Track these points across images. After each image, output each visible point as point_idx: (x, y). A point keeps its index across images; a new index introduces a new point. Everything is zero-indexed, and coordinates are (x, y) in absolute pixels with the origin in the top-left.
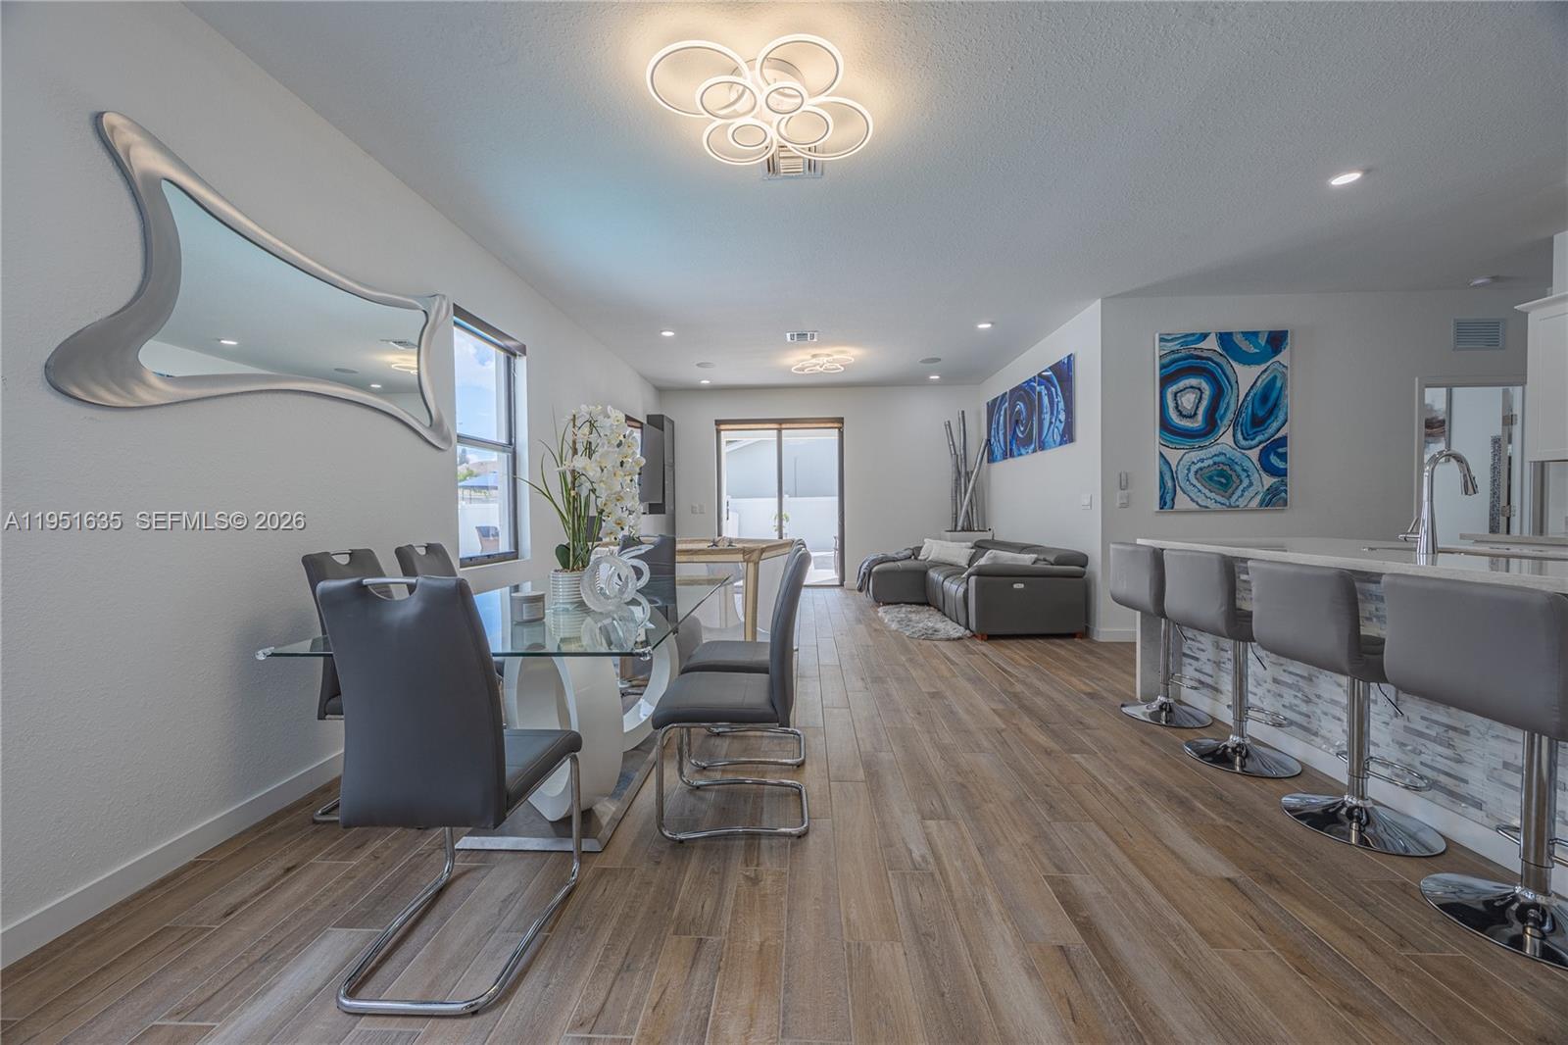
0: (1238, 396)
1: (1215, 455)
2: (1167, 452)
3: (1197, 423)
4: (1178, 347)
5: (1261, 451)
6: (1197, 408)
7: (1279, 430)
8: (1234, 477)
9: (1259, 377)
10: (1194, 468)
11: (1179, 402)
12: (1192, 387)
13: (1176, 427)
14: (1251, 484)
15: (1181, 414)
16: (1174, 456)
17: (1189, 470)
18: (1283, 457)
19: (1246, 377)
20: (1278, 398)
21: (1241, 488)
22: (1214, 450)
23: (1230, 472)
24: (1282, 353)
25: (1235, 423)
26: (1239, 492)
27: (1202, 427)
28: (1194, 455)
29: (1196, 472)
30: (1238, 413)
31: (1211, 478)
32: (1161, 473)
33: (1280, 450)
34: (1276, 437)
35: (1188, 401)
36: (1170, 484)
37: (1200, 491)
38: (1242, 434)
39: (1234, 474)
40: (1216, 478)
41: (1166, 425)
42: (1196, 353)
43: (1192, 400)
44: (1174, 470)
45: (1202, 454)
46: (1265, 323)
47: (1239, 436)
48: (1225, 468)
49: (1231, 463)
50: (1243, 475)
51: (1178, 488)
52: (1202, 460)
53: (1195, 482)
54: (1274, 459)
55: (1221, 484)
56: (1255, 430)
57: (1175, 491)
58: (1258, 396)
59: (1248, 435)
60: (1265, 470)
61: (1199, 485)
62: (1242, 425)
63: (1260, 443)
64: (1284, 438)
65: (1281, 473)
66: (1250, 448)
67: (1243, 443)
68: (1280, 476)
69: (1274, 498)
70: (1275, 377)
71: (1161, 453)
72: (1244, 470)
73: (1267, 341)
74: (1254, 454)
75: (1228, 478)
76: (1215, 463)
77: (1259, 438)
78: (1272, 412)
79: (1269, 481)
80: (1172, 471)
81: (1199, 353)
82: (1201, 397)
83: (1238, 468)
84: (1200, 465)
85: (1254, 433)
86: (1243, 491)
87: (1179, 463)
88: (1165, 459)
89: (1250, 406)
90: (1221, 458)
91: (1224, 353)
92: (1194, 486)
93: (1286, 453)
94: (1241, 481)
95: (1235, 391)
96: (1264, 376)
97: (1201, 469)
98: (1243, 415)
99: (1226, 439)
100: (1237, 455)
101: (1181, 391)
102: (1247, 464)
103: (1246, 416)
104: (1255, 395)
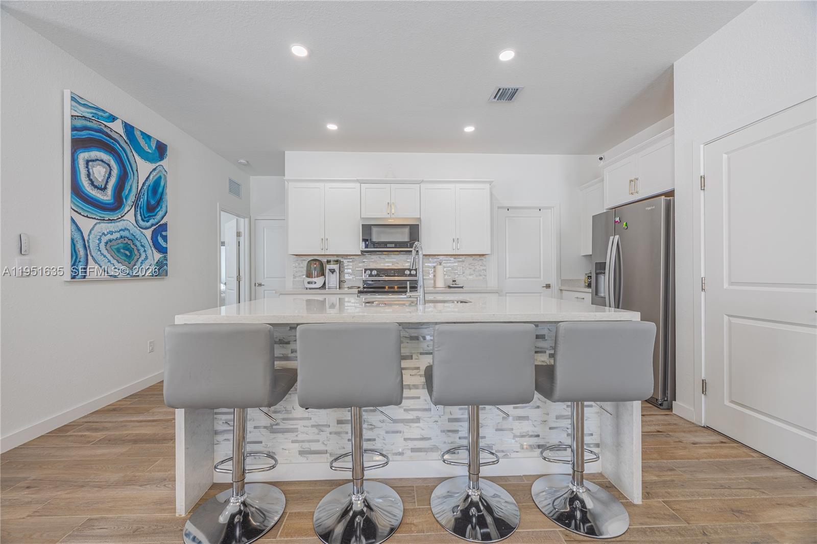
0: (138, 183)
1: (121, 230)
2: (79, 220)
3: (107, 197)
4: (90, 116)
5: (153, 232)
6: (107, 182)
7: (163, 218)
8: (136, 252)
9: (151, 172)
10: (104, 239)
11: (91, 171)
12: (102, 161)
13: (86, 195)
14: (146, 258)
15: (92, 183)
16: (86, 224)
17: (100, 240)
18: (165, 238)
19: (143, 169)
20: (162, 193)
21: (140, 260)
22: (120, 225)
23: (132, 246)
24: (165, 160)
25: (136, 204)
26: (139, 264)
27: (112, 201)
28: (105, 227)
29: (107, 243)
30: (138, 198)
31: (118, 250)
32: (72, 240)
33: (164, 233)
34: (161, 223)
35: (99, 172)
36: (82, 252)
37: (109, 261)
38: (141, 215)
39: (135, 248)
40: (122, 251)
41: (77, 190)
42: (105, 129)
43: (103, 174)
44: (86, 238)
45: (111, 227)
46: (158, 134)
47: (139, 218)
48: (129, 242)
49: (133, 239)
50: (142, 250)
51: (90, 257)
52: (111, 233)
53: (105, 252)
54: (160, 240)
55: (126, 255)
56: (149, 215)
57: (87, 260)
58: (150, 188)
59: (145, 217)
60: (156, 248)
61: (108, 256)
62: (140, 208)
63: (153, 225)
64: (166, 224)
65: (163, 250)
66: (146, 228)
67: (141, 223)
68: (163, 253)
69: (161, 269)
70: (160, 178)
71: (72, 220)
72: (142, 246)
73: (156, 147)
74: (148, 233)
75: (131, 251)
76: (121, 237)
77: (152, 221)
78: (159, 201)
79: (158, 256)
80: (84, 240)
81: (108, 131)
82: (110, 173)
83: (138, 244)
84: (109, 237)
85: (148, 217)
86: (142, 263)
87: (90, 232)
88: (77, 226)
89: (146, 194)
90: (126, 234)
91: (128, 141)
92: (105, 256)
93: (166, 236)
94: (140, 255)
95: (136, 177)
96: (154, 173)
97: (110, 241)
98: (142, 200)
99: (129, 218)
100: (136, 231)
101: (93, 161)
102: (144, 241)
103: (143, 200)
104: (149, 186)
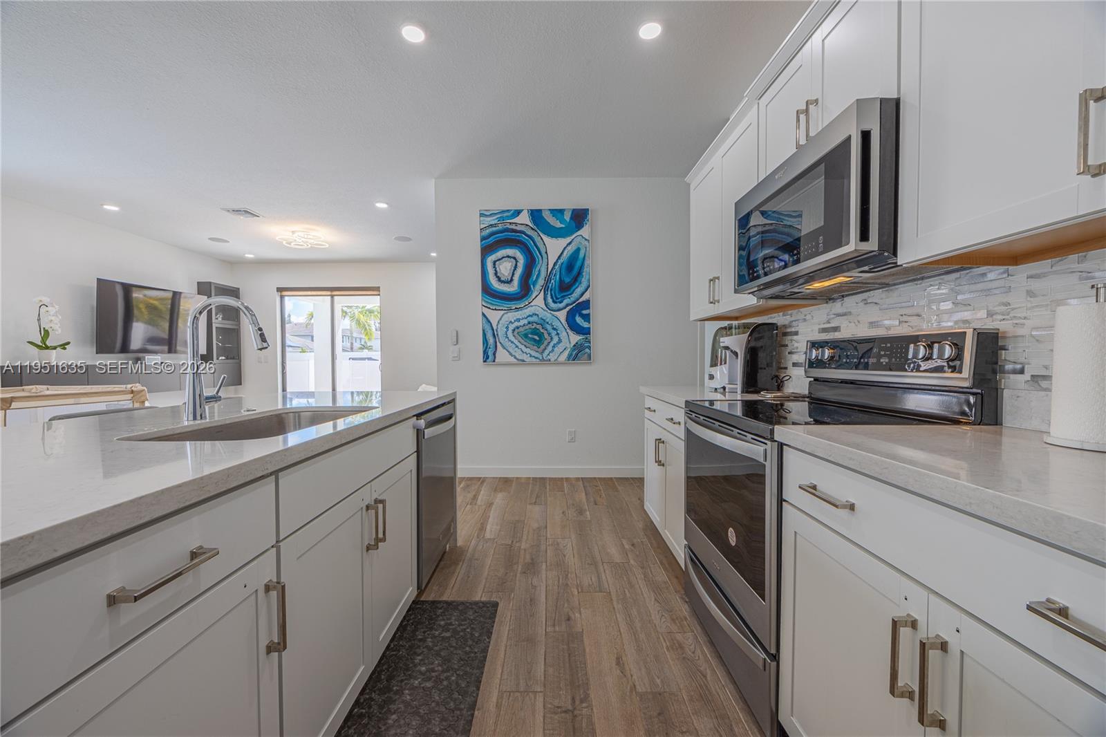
0: (548, 265)
1: (529, 316)
2: (488, 313)
3: (514, 288)
4: (496, 222)
5: (568, 312)
6: (513, 274)
7: (582, 294)
8: (546, 336)
9: (565, 248)
10: (512, 327)
11: (498, 269)
12: (508, 257)
13: (495, 291)
14: (560, 341)
15: (499, 279)
16: (494, 316)
17: (507, 328)
18: (587, 318)
19: (554, 249)
21: (552, 344)
22: (527, 311)
23: (542, 331)
24: (585, 227)
25: (546, 288)
26: (550, 348)
27: (518, 291)
28: (512, 316)
29: (514, 330)
30: (548, 280)
31: (526, 336)
32: (484, 331)
33: (584, 312)
34: (580, 300)
35: (505, 268)
36: (491, 340)
37: (517, 347)
38: (552, 298)
39: (545, 332)
40: (530, 336)
41: (487, 290)
42: (511, 227)
43: (509, 268)
44: (495, 328)
45: (518, 314)
46: (569, 202)
47: (550, 300)
48: (538, 327)
49: (543, 323)
50: (554, 333)
51: (498, 344)
52: (518, 320)
53: (512, 339)
54: (579, 320)
55: (535, 340)
56: (562, 295)
57: (496, 346)
58: (564, 266)
59: (557, 299)
60: (572, 329)
61: (516, 342)
62: (551, 290)
63: (567, 305)
64: (588, 302)
65: (585, 332)
66: (559, 310)
67: (553, 305)
68: (583, 334)
69: (580, 353)
70: (578, 250)
71: (483, 314)
72: (554, 329)
73: (571, 218)
74: (562, 315)
75: (541, 335)
76: (529, 323)
77: (566, 301)
78: (576, 279)
79: (575, 338)
80: (493, 330)
81: (513, 227)
82: (516, 265)
83: (549, 327)
84: (517, 324)
85: (562, 297)
86: (554, 347)
87: (498, 322)
88: (487, 319)
89: (558, 274)
90: (534, 319)
91: (535, 227)
92: (512, 342)
93: (589, 315)
94: (552, 339)
95: (545, 260)
96: (569, 248)
97: (518, 328)
98: (552, 281)
99: (537, 303)
100: (547, 315)
101: (499, 260)
102: (557, 324)
103: (554, 282)
104: (562, 264)
